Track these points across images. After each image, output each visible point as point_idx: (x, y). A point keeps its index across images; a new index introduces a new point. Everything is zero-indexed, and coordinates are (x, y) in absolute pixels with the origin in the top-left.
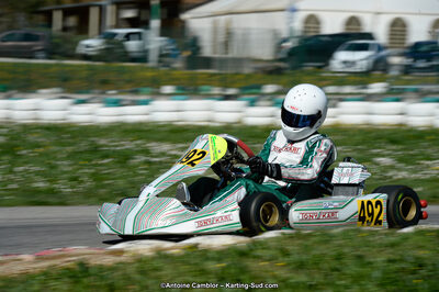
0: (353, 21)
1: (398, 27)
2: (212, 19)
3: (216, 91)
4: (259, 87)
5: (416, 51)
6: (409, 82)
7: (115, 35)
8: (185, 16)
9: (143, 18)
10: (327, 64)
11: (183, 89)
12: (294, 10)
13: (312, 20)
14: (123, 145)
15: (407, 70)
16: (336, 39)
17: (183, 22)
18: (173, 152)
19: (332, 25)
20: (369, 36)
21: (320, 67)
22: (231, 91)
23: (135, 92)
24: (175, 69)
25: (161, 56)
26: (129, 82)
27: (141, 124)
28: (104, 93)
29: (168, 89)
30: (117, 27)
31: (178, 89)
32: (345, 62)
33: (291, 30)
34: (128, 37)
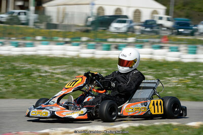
0: (118, 10)
1: (137, 13)
2: (56, 7)
3: (61, 39)
4: (80, 38)
5: (147, 24)
6: (144, 38)
7: (14, 13)
8: (45, 5)
9: (26, 5)
10: (108, 28)
11: (45, 38)
12: (93, 4)
13: (101, 9)
14: (27, 67)
15: (142, 32)
16: (112, 18)
17: (44, 8)
18: (51, 71)
19: (109, 12)
20: (126, 17)
21: (104, 30)
22: (67, 40)
23: (24, 39)
24: (41, 29)
25: (35, 22)
26: (21, 34)
27: (32, 56)
28: (10, 39)
29: (39, 38)
30: (14, 9)
31: (43, 38)
32: (116, 28)
33: (92, 13)
34: (19, 14)
